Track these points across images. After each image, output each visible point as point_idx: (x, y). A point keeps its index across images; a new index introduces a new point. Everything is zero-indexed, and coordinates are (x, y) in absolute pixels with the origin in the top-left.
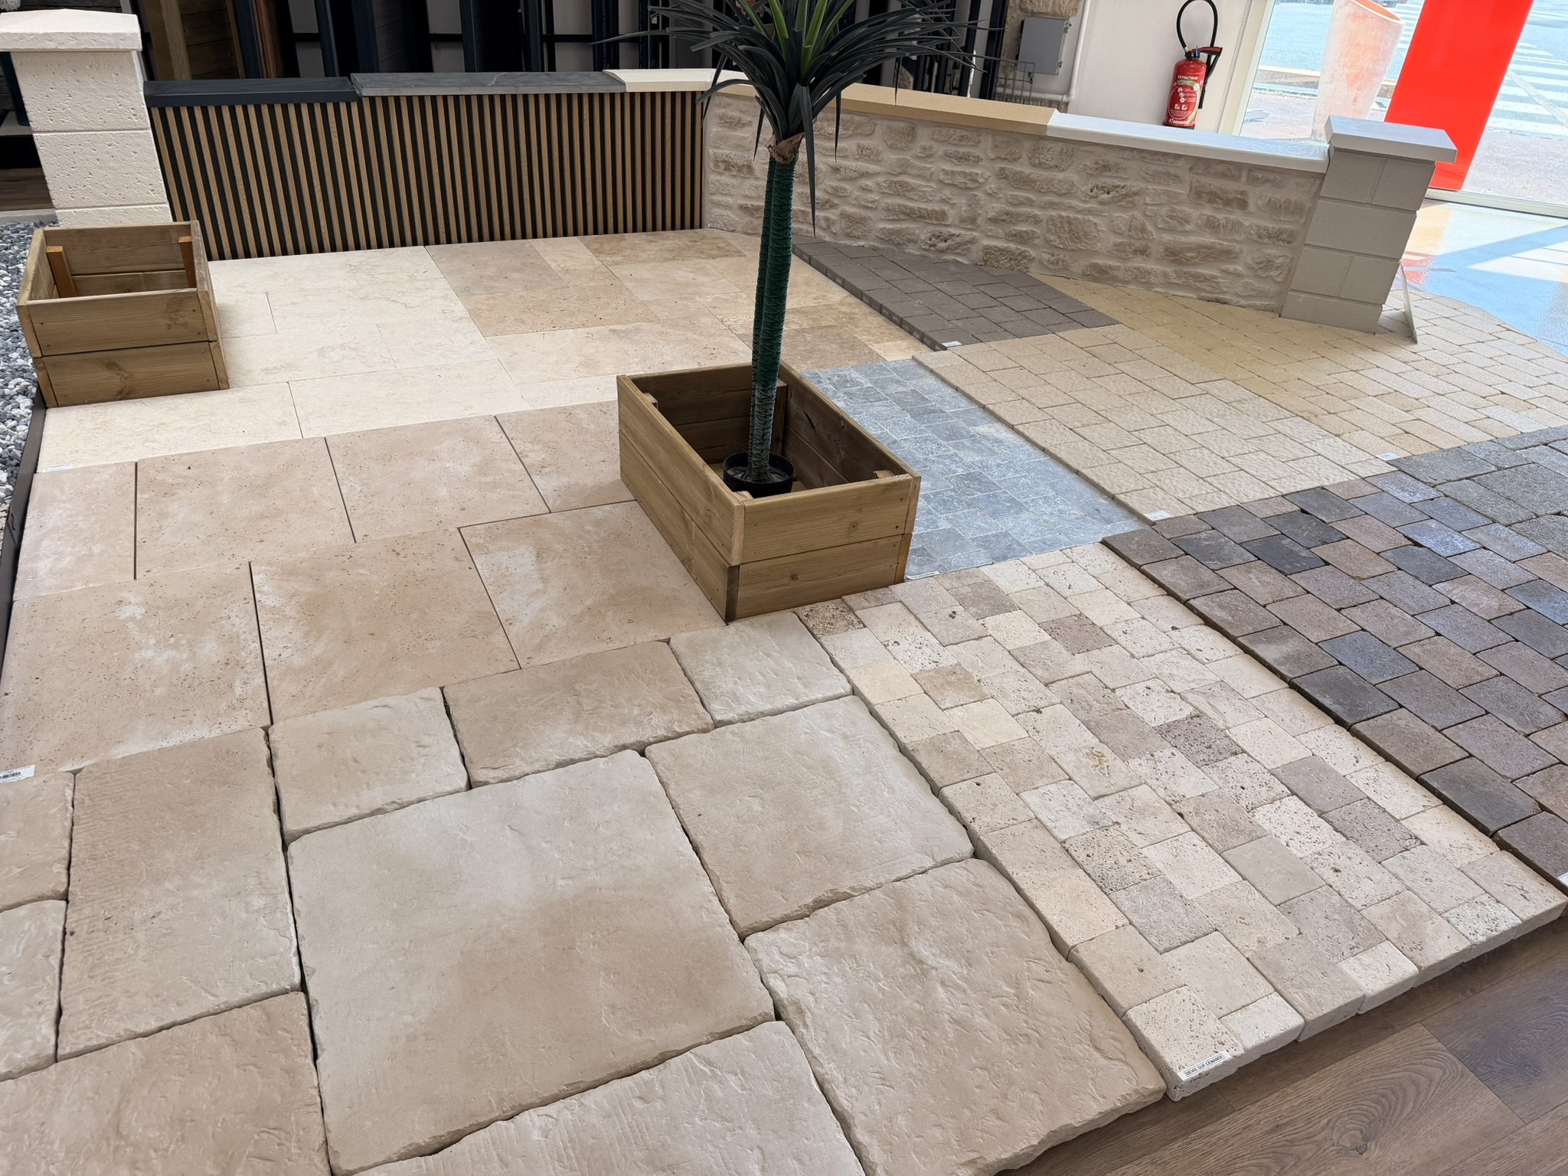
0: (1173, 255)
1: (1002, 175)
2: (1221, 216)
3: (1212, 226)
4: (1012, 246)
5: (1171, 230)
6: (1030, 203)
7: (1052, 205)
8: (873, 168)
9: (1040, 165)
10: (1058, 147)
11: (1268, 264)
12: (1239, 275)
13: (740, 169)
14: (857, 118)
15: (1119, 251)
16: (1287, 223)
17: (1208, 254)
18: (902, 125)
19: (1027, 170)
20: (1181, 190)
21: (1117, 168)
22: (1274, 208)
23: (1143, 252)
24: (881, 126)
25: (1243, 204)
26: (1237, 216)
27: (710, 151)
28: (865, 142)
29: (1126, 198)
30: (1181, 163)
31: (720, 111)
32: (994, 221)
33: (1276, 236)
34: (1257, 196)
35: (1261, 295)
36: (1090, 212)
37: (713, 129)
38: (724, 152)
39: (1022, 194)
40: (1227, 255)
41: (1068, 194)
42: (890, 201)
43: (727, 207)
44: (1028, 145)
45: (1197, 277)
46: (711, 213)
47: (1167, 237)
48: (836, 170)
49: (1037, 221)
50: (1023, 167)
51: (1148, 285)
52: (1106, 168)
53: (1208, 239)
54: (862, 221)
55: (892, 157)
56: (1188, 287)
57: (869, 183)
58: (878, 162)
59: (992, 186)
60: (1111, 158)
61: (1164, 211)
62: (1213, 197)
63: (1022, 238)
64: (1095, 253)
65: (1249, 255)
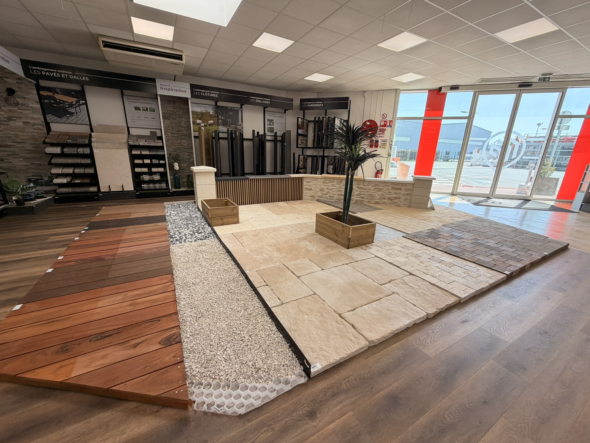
0: (390, 199)
1: (358, 187)
2: (397, 192)
3: (396, 193)
4: (361, 199)
5: (389, 195)
6: (363, 192)
7: (367, 192)
8: (334, 188)
9: (364, 185)
10: (367, 182)
11: (407, 199)
12: (401, 201)
13: (310, 189)
14: (331, 180)
15: (380, 199)
16: (409, 192)
17: (396, 198)
18: (339, 180)
19: (362, 186)
20: (390, 188)
21: (378, 185)
22: (406, 190)
23: (384, 199)
24: (335, 181)
25: (401, 189)
26: (400, 191)
27: (304, 187)
28: (333, 184)
29: (380, 190)
30: (389, 183)
31: (306, 180)
32: (357, 195)
33: (407, 194)
34: (403, 188)
35: (406, 204)
36: (374, 192)
37: (305, 183)
38: (307, 187)
39: (362, 190)
40: (399, 198)
41: (370, 190)
42: (338, 193)
43: (307, 196)
44: (362, 182)
45: (394, 202)
46: (304, 197)
47: (388, 196)
48: (328, 188)
49: (365, 195)
50: (361, 186)
51: (386, 204)
52: (376, 185)
53: (395, 196)
54: (333, 197)
55: (338, 186)
56: (393, 204)
57: (334, 190)
58: (335, 187)
59: (356, 189)
60: (377, 183)
61: (387, 191)
62: (396, 189)
63: (361, 197)
64: (376, 199)
65: (403, 198)
